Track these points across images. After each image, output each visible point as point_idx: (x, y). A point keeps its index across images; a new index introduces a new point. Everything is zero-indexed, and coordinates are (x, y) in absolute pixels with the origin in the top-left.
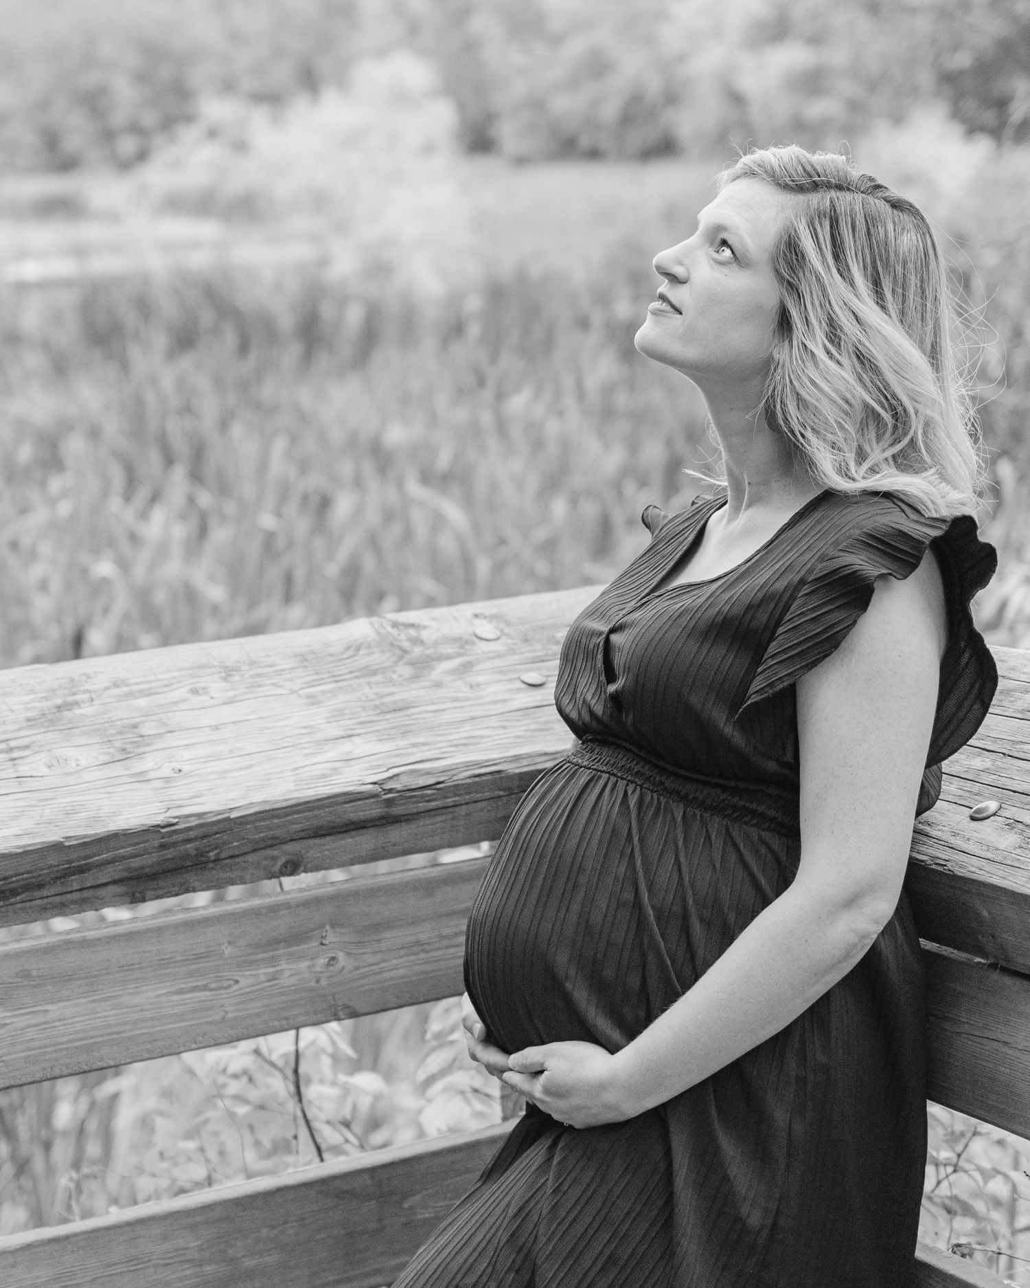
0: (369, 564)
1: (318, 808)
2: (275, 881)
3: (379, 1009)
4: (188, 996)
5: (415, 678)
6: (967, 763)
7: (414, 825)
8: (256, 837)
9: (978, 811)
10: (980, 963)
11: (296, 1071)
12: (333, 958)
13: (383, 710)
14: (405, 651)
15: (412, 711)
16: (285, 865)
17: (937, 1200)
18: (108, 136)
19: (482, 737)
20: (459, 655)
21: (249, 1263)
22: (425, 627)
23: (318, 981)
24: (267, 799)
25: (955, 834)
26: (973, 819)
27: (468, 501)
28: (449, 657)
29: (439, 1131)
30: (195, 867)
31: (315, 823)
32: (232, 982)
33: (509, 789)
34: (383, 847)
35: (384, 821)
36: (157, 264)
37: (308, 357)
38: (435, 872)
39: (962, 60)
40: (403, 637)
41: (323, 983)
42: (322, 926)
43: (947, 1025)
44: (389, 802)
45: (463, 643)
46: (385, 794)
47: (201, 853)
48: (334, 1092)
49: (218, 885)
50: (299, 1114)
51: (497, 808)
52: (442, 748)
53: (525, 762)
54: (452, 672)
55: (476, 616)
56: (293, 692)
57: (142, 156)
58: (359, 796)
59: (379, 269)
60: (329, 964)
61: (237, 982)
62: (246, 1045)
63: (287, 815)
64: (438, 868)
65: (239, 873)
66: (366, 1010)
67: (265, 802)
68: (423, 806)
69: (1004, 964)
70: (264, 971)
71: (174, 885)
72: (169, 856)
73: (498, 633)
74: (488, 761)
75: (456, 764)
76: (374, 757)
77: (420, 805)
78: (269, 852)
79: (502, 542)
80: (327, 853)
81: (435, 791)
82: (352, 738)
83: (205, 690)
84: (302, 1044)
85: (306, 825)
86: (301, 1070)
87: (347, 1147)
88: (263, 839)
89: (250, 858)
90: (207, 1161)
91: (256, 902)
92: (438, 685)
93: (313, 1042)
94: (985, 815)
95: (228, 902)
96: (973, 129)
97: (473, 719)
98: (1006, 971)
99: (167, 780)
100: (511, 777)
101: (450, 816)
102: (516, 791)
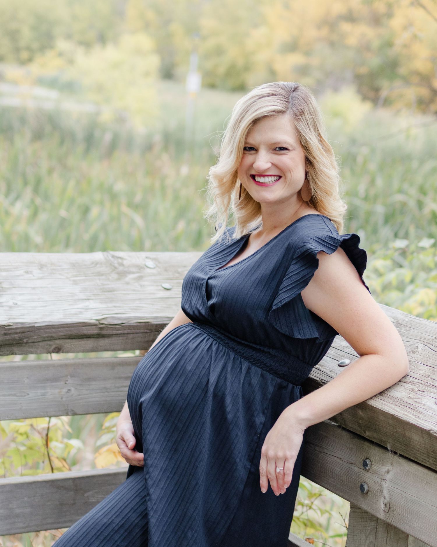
0: (102, 236)
1: (72, 327)
2: (49, 354)
3: (85, 413)
4: (7, 397)
5: (119, 279)
6: (339, 343)
7: (110, 339)
8: (44, 335)
9: (342, 363)
10: (333, 425)
11: (47, 435)
12: (69, 390)
13: (104, 290)
14: (116, 268)
15: (115, 292)
16: (55, 349)
17: (301, 520)
18: (17, 50)
19: (143, 307)
20: (138, 272)
21: (18, 511)
22: (125, 259)
23: (62, 398)
24: (51, 320)
25: (331, 371)
26: (339, 366)
27: (145, 217)
28: (133, 273)
29: (103, 467)
30: (17, 345)
31: (70, 333)
32: (26, 394)
33: (151, 330)
34: (96, 347)
35: (98, 336)
36: (31, 105)
37: (87, 150)
38: (116, 360)
39: (363, 70)
40: (116, 262)
41: (64, 399)
42: (67, 376)
43: (317, 448)
44: (101, 329)
45: (141, 268)
46: (100, 325)
47: (21, 339)
48: (61, 446)
49: (26, 353)
50: (46, 453)
51: (145, 337)
52: (126, 309)
53: (159, 320)
54: (134, 279)
55: (147, 258)
56: (67, 278)
57: (30, 60)
58: (89, 324)
59: (121, 120)
60: (67, 392)
61: (28, 394)
62: (28, 422)
63: (58, 328)
64: (117, 359)
65: (35, 350)
66: (80, 413)
67: (50, 321)
68: (115, 332)
69: (344, 426)
70: (40, 392)
71: (7, 351)
72: (7, 339)
73: (155, 266)
74: (144, 317)
75: (131, 317)
76: (97, 309)
77: (114, 331)
78: (49, 343)
79: (157, 235)
80: (72, 346)
81: (120, 327)
82: (90, 300)
83: (31, 272)
84: (51, 424)
85: (66, 333)
86: (50, 435)
87: (64, 469)
88: (47, 337)
89: (41, 344)
90: (5, 468)
91: (41, 363)
92: (128, 283)
93: (55, 425)
94: (344, 365)
95: (29, 361)
96: (365, 98)
97: (140, 299)
98: (344, 429)
99: (10, 307)
100: (152, 325)
101: (125, 338)
102: (154, 331)
